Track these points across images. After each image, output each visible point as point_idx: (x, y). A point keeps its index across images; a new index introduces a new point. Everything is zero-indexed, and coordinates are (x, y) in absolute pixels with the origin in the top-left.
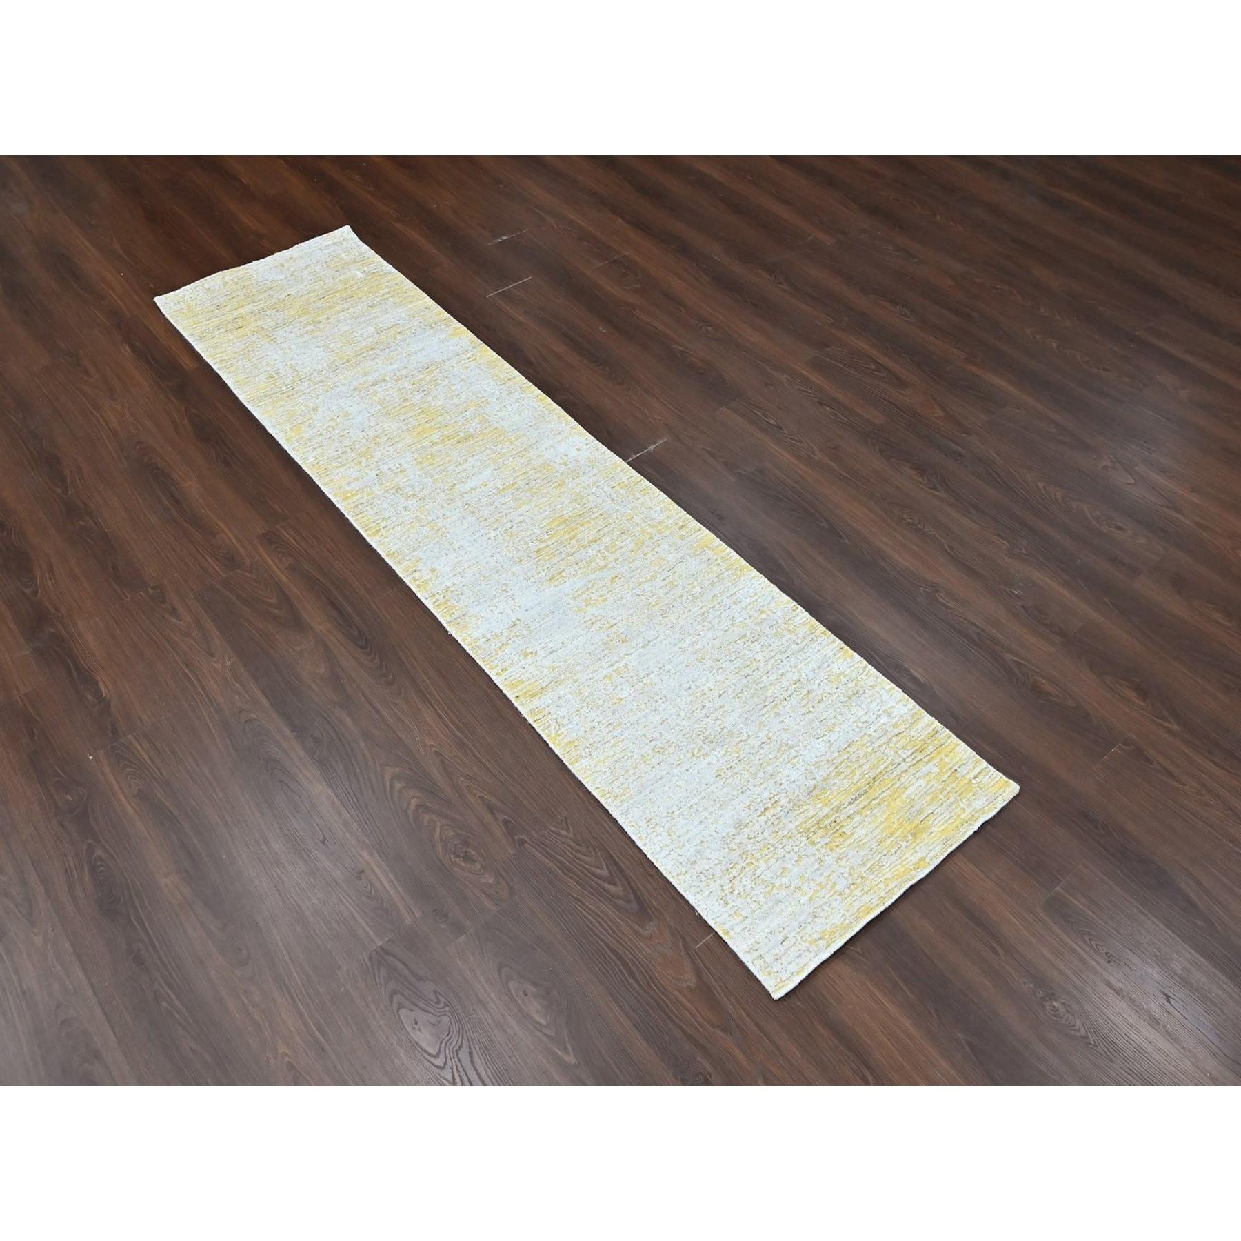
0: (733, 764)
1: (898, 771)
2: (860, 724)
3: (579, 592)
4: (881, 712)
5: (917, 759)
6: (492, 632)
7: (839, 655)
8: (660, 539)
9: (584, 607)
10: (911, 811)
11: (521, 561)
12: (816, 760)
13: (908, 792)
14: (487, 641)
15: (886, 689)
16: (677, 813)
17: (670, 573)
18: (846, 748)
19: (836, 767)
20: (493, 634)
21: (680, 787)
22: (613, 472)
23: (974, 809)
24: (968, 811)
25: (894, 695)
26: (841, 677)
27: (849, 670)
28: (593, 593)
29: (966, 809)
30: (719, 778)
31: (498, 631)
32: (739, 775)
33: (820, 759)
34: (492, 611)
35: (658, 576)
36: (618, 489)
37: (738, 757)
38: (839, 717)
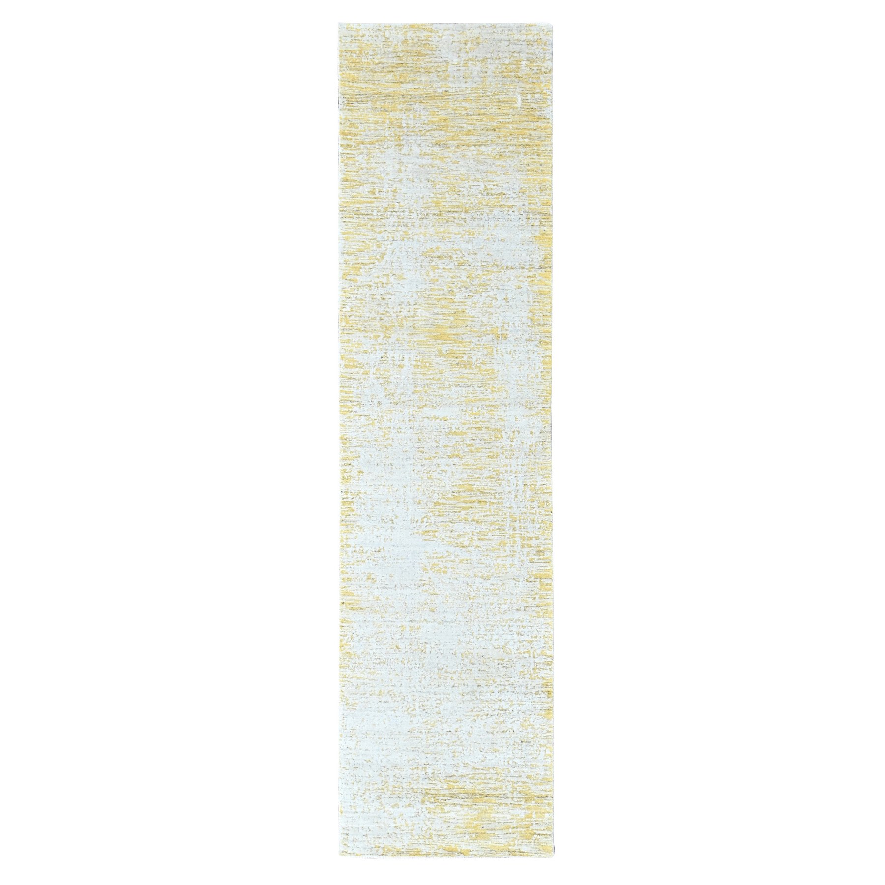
0: (423, 731)
1: (503, 801)
2: (511, 762)
3: (435, 555)
4: (529, 764)
5: (519, 803)
6: (361, 547)
7: (543, 713)
8: (518, 551)
9: (429, 569)
10: (488, 825)
11: (420, 503)
12: (469, 762)
13: (497, 815)
14: (355, 551)
15: (547, 753)
16: (371, 736)
17: (500, 583)
18: (490, 768)
19: (474, 774)
20: (361, 549)
21: (385, 723)
22: (536, 472)
23: (519, 849)
24: (516, 847)
25: (547, 760)
26: (530, 727)
27: (539, 726)
28: (442, 562)
29: (516, 846)
30: (409, 733)
31: (365, 549)
32: (420, 739)
33: (471, 763)
34: (373, 531)
35: (492, 579)
36: (528, 489)
37: (430, 729)
38: (505, 749)
